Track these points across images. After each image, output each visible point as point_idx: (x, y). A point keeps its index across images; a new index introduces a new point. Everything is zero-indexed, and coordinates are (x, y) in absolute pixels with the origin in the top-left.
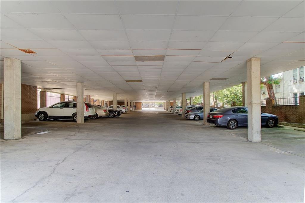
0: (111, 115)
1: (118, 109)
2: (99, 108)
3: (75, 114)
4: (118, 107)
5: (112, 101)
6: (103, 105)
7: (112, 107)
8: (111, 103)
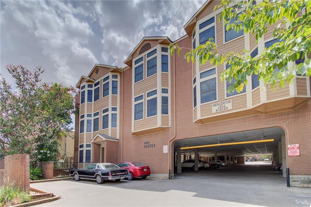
0: (213, 167)
1: (218, 163)
2: (206, 163)
3: (194, 166)
4: (218, 162)
5: (214, 157)
6: (207, 161)
7: (214, 162)
8: (213, 158)
